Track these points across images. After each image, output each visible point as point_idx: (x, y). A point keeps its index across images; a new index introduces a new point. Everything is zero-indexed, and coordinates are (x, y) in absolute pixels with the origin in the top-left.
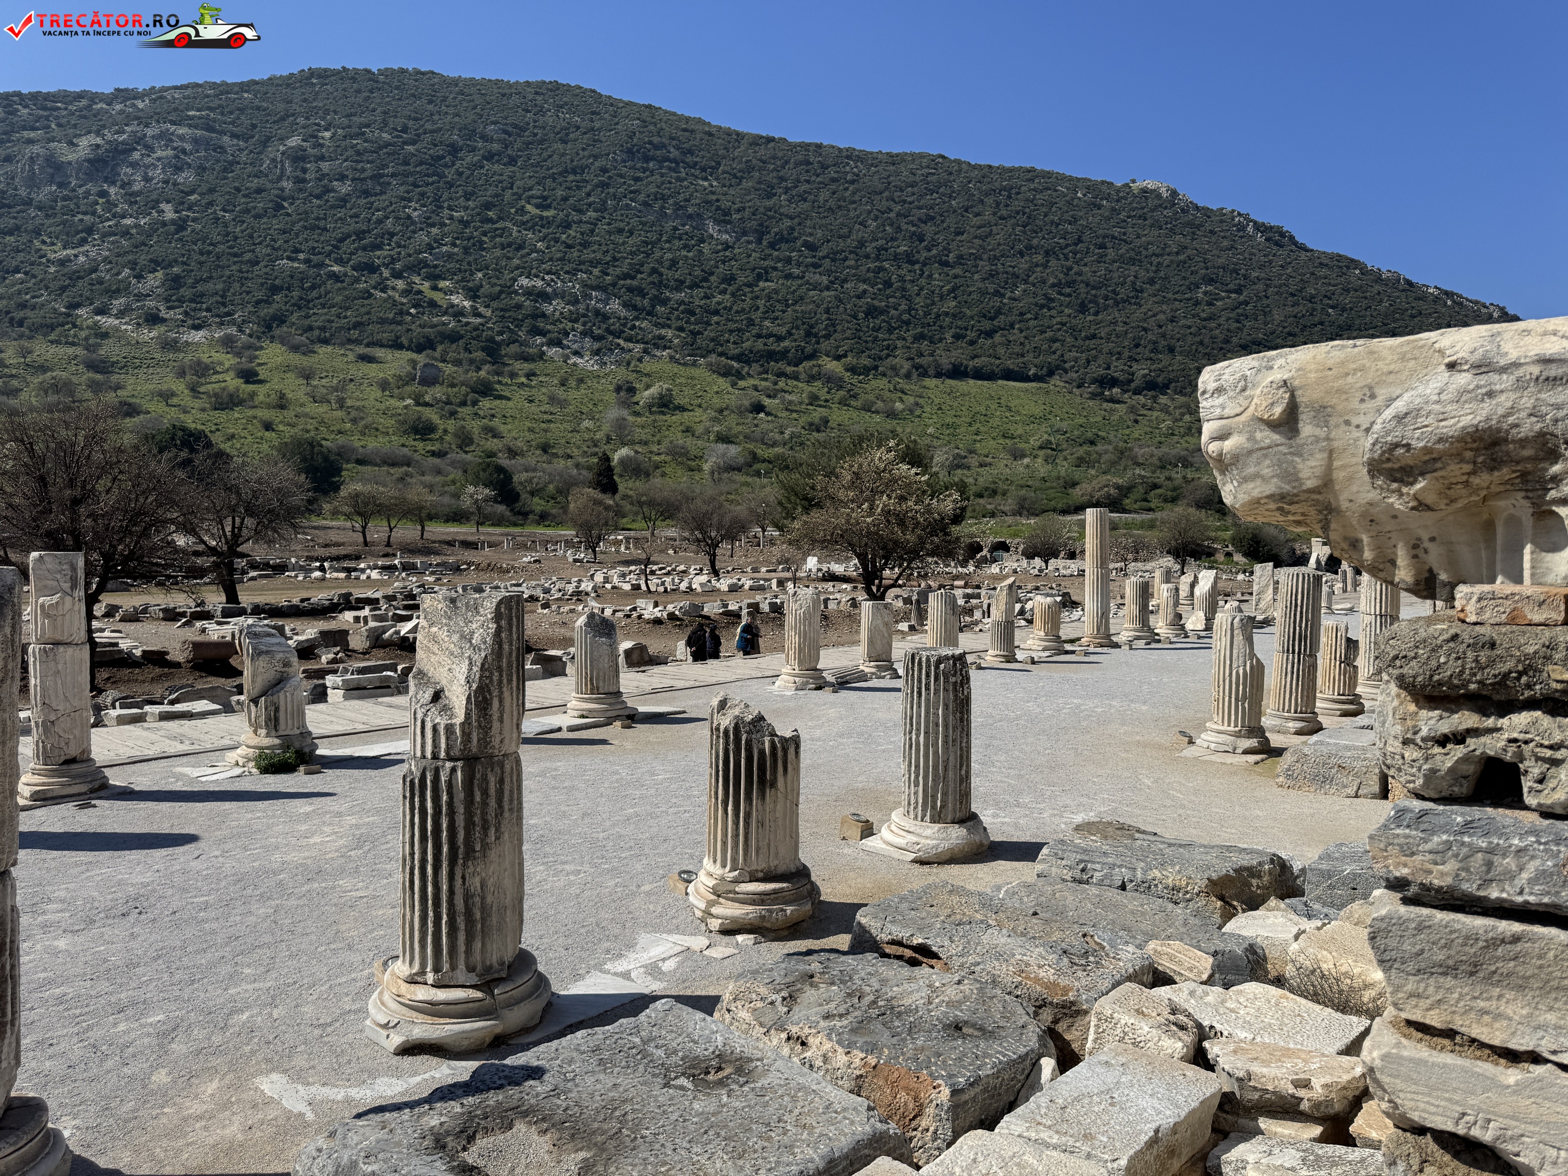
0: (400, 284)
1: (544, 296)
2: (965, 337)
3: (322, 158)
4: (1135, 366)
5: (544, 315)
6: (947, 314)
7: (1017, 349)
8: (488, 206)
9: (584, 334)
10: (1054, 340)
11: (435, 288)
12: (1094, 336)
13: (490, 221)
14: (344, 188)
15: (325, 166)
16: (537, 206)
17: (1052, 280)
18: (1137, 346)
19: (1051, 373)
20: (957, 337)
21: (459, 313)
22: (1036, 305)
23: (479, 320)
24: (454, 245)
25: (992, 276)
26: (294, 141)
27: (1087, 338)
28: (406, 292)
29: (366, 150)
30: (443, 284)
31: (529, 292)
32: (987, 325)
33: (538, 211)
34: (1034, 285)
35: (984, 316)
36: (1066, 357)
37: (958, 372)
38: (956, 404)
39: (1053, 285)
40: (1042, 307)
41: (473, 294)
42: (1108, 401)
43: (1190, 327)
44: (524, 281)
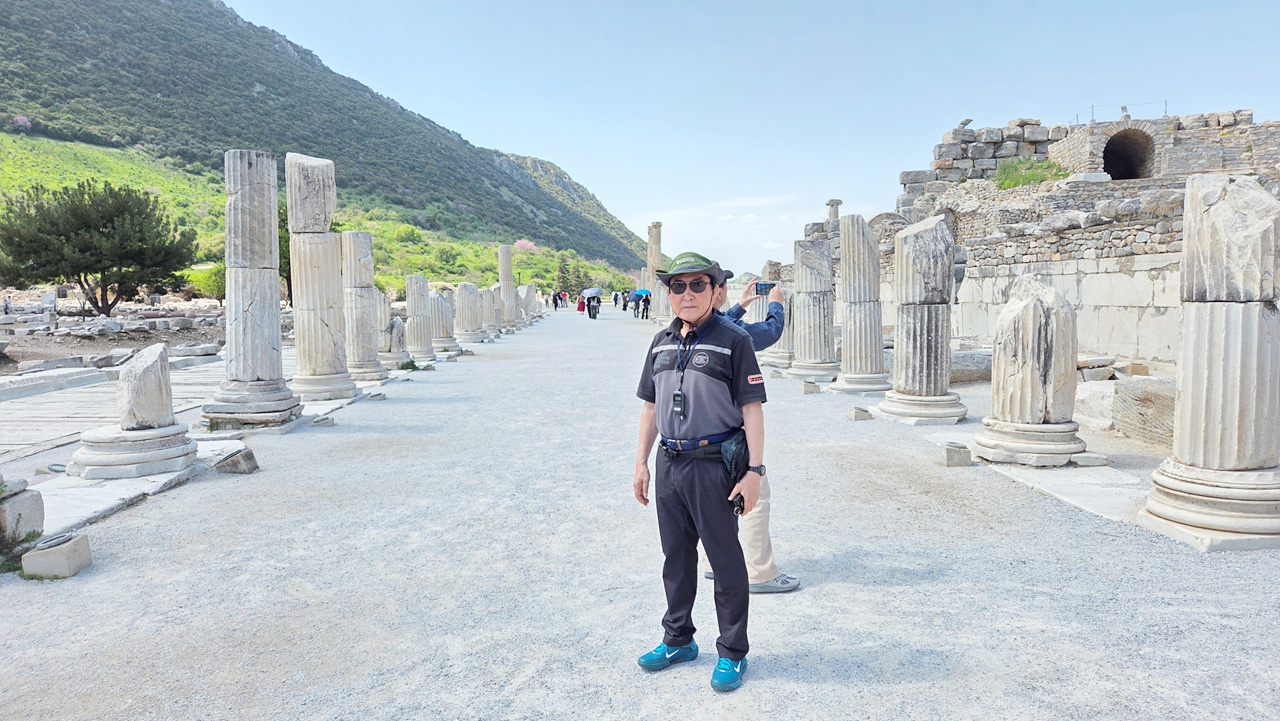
2: (39, 97)
4: (210, 146)
6: (16, 74)
7: (97, 117)
10: (133, 115)
12: (169, 116)
17: (122, 60)
18: (208, 128)
19: (134, 141)
20: (31, 98)
22: (109, 79)
25: (60, 46)
27: (161, 116)
32: (60, 90)
34: (104, 61)
35: (56, 82)
36: (144, 130)
37: (36, 130)
38: (39, 160)
39: (122, 66)
40: (114, 82)
42: (189, 172)
43: (251, 119)
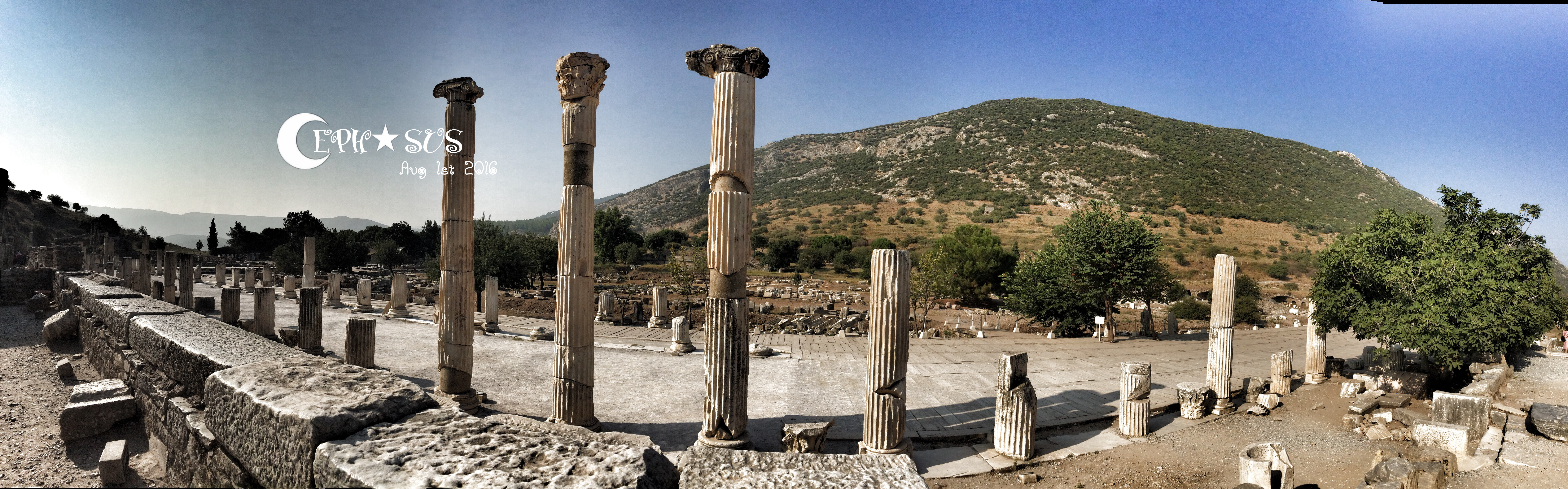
0: (996, 176)
1: (1052, 178)
3: (978, 131)
5: (1051, 186)
8: (1041, 145)
9: (1067, 194)
11: (1009, 177)
13: (1038, 150)
14: (983, 142)
15: (978, 134)
16: (1061, 145)
21: (1013, 186)
23: (1022, 189)
24: (1021, 160)
26: (969, 127)
28: (996, 180)
29: (995, 127)
30: (1012, 175)
31: (1046, 177)
33: (1061, 146)
41: (1022, 179)
44: (1046, 174)
